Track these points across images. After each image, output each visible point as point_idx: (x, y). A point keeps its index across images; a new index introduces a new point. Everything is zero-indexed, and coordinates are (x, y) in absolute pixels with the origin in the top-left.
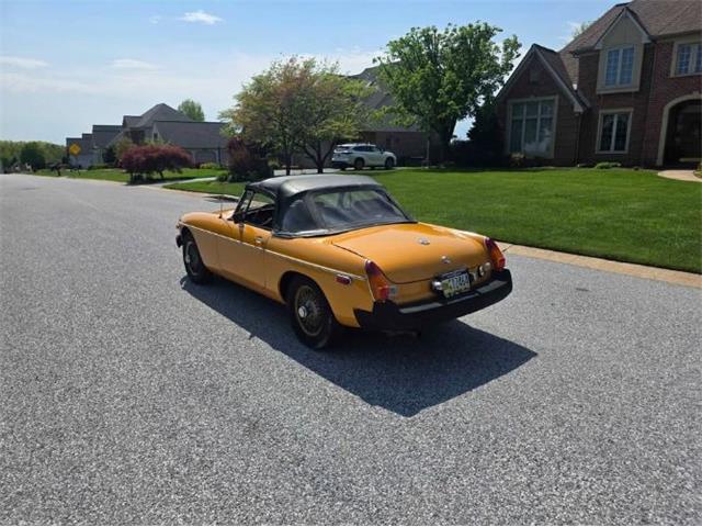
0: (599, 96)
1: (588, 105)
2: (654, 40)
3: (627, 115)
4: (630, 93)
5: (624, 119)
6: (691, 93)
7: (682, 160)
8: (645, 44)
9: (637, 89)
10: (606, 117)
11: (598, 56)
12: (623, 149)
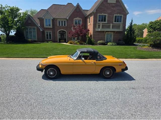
0: (45, 28)
1: (43, 30)
2: (54, 19)
3: (51, 32)
4: (51, 28)
5: (50, 33)
6: (61, 29)
7: (61, 41)
8: (52, 19)
9: (52, 27)
10: (47, 32)
11: (43, 20)
12: (51, 39)
